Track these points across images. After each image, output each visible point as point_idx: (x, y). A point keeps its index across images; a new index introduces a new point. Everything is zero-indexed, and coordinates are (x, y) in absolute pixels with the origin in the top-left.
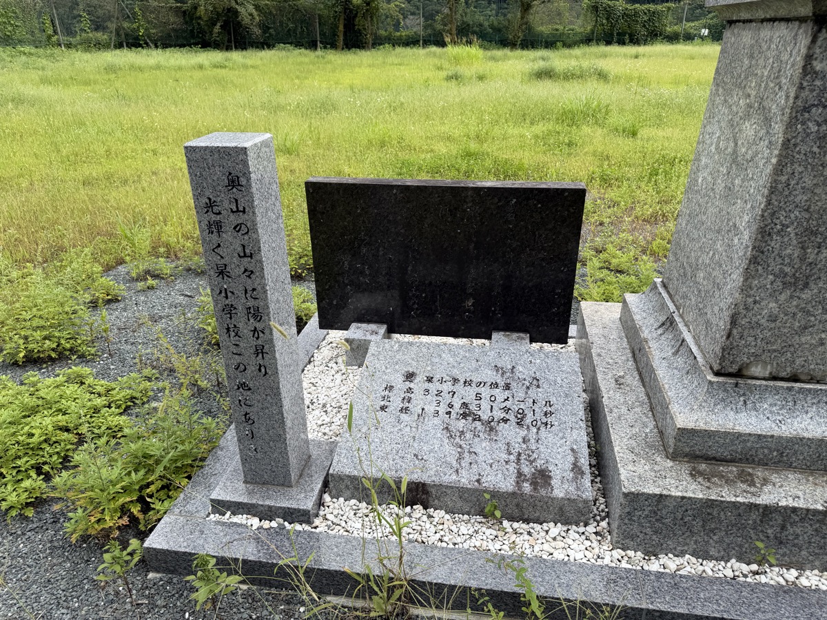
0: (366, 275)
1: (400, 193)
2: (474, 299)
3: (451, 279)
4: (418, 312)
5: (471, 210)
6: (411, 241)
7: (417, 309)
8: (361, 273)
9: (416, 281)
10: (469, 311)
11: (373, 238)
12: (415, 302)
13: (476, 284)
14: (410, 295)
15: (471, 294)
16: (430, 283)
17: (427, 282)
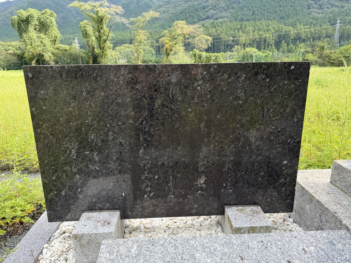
0: (96, 162)
1: (128, 74)
2: (206, 176)
3: (183, 159)
4: (151, 195)
5: (201, 88)
6: (141, 123)
7: (150, 192)
8: (90, 160)
9: (148, 163)
10: (201, 189)
11: (102, 123)
12: (148, 185)
13: (208, 162)
14: (143, 178)
15: (203, 172)
16: (163, 164)
17: (159, 163)
